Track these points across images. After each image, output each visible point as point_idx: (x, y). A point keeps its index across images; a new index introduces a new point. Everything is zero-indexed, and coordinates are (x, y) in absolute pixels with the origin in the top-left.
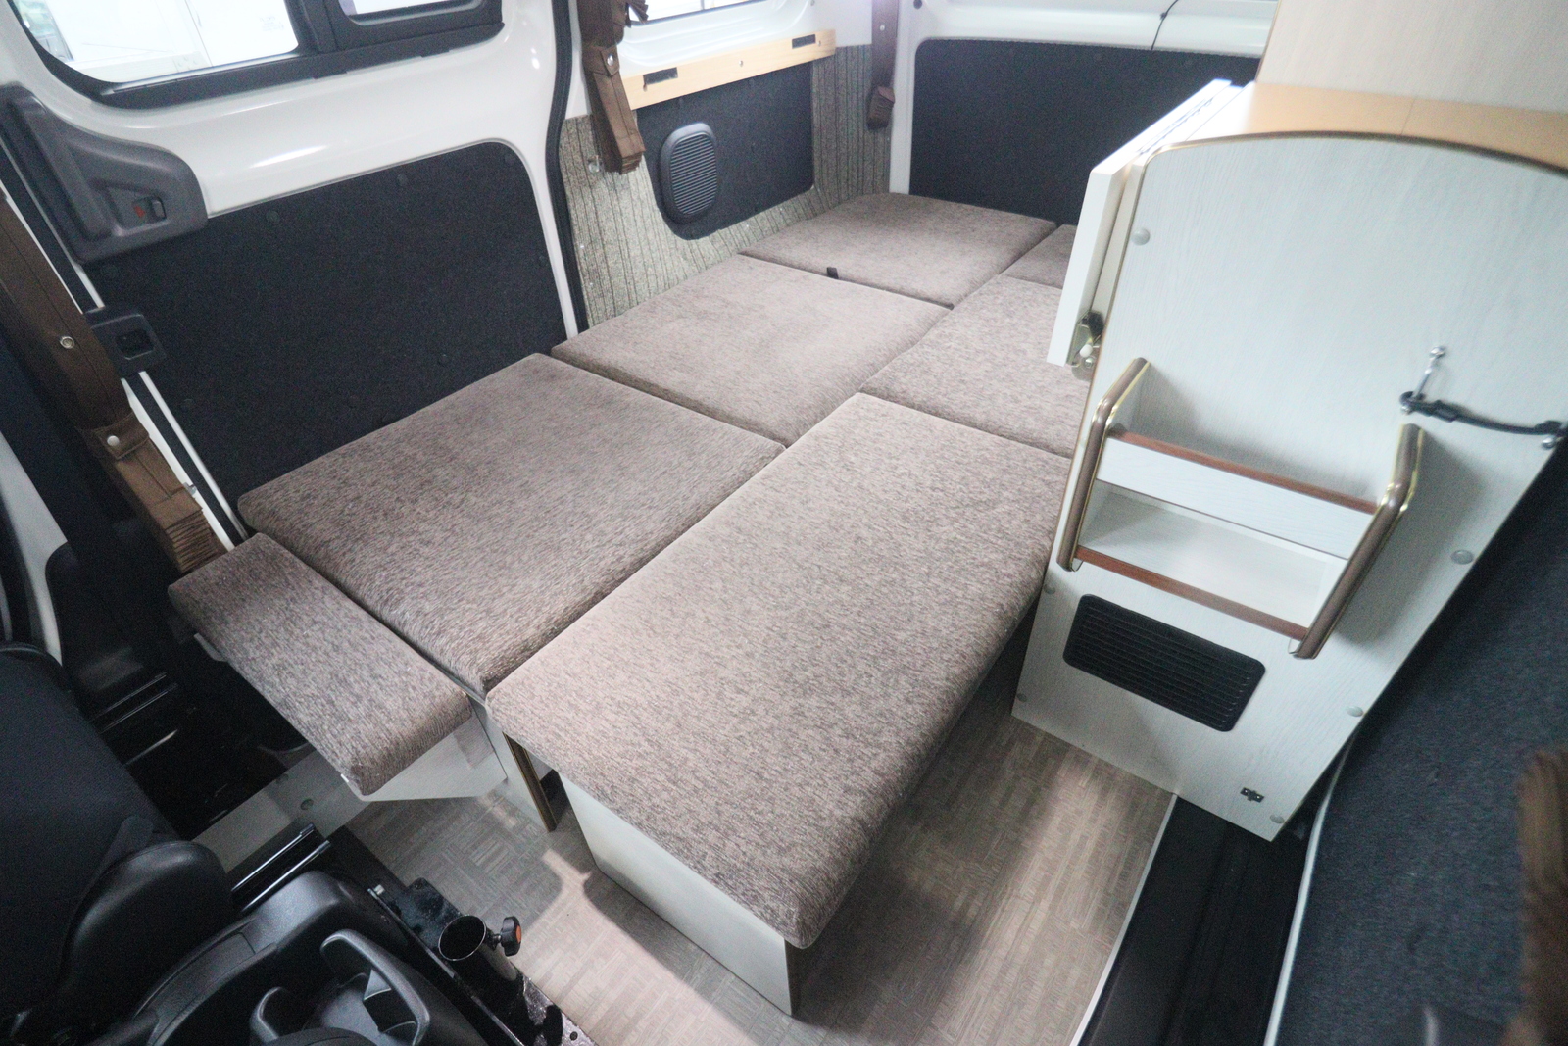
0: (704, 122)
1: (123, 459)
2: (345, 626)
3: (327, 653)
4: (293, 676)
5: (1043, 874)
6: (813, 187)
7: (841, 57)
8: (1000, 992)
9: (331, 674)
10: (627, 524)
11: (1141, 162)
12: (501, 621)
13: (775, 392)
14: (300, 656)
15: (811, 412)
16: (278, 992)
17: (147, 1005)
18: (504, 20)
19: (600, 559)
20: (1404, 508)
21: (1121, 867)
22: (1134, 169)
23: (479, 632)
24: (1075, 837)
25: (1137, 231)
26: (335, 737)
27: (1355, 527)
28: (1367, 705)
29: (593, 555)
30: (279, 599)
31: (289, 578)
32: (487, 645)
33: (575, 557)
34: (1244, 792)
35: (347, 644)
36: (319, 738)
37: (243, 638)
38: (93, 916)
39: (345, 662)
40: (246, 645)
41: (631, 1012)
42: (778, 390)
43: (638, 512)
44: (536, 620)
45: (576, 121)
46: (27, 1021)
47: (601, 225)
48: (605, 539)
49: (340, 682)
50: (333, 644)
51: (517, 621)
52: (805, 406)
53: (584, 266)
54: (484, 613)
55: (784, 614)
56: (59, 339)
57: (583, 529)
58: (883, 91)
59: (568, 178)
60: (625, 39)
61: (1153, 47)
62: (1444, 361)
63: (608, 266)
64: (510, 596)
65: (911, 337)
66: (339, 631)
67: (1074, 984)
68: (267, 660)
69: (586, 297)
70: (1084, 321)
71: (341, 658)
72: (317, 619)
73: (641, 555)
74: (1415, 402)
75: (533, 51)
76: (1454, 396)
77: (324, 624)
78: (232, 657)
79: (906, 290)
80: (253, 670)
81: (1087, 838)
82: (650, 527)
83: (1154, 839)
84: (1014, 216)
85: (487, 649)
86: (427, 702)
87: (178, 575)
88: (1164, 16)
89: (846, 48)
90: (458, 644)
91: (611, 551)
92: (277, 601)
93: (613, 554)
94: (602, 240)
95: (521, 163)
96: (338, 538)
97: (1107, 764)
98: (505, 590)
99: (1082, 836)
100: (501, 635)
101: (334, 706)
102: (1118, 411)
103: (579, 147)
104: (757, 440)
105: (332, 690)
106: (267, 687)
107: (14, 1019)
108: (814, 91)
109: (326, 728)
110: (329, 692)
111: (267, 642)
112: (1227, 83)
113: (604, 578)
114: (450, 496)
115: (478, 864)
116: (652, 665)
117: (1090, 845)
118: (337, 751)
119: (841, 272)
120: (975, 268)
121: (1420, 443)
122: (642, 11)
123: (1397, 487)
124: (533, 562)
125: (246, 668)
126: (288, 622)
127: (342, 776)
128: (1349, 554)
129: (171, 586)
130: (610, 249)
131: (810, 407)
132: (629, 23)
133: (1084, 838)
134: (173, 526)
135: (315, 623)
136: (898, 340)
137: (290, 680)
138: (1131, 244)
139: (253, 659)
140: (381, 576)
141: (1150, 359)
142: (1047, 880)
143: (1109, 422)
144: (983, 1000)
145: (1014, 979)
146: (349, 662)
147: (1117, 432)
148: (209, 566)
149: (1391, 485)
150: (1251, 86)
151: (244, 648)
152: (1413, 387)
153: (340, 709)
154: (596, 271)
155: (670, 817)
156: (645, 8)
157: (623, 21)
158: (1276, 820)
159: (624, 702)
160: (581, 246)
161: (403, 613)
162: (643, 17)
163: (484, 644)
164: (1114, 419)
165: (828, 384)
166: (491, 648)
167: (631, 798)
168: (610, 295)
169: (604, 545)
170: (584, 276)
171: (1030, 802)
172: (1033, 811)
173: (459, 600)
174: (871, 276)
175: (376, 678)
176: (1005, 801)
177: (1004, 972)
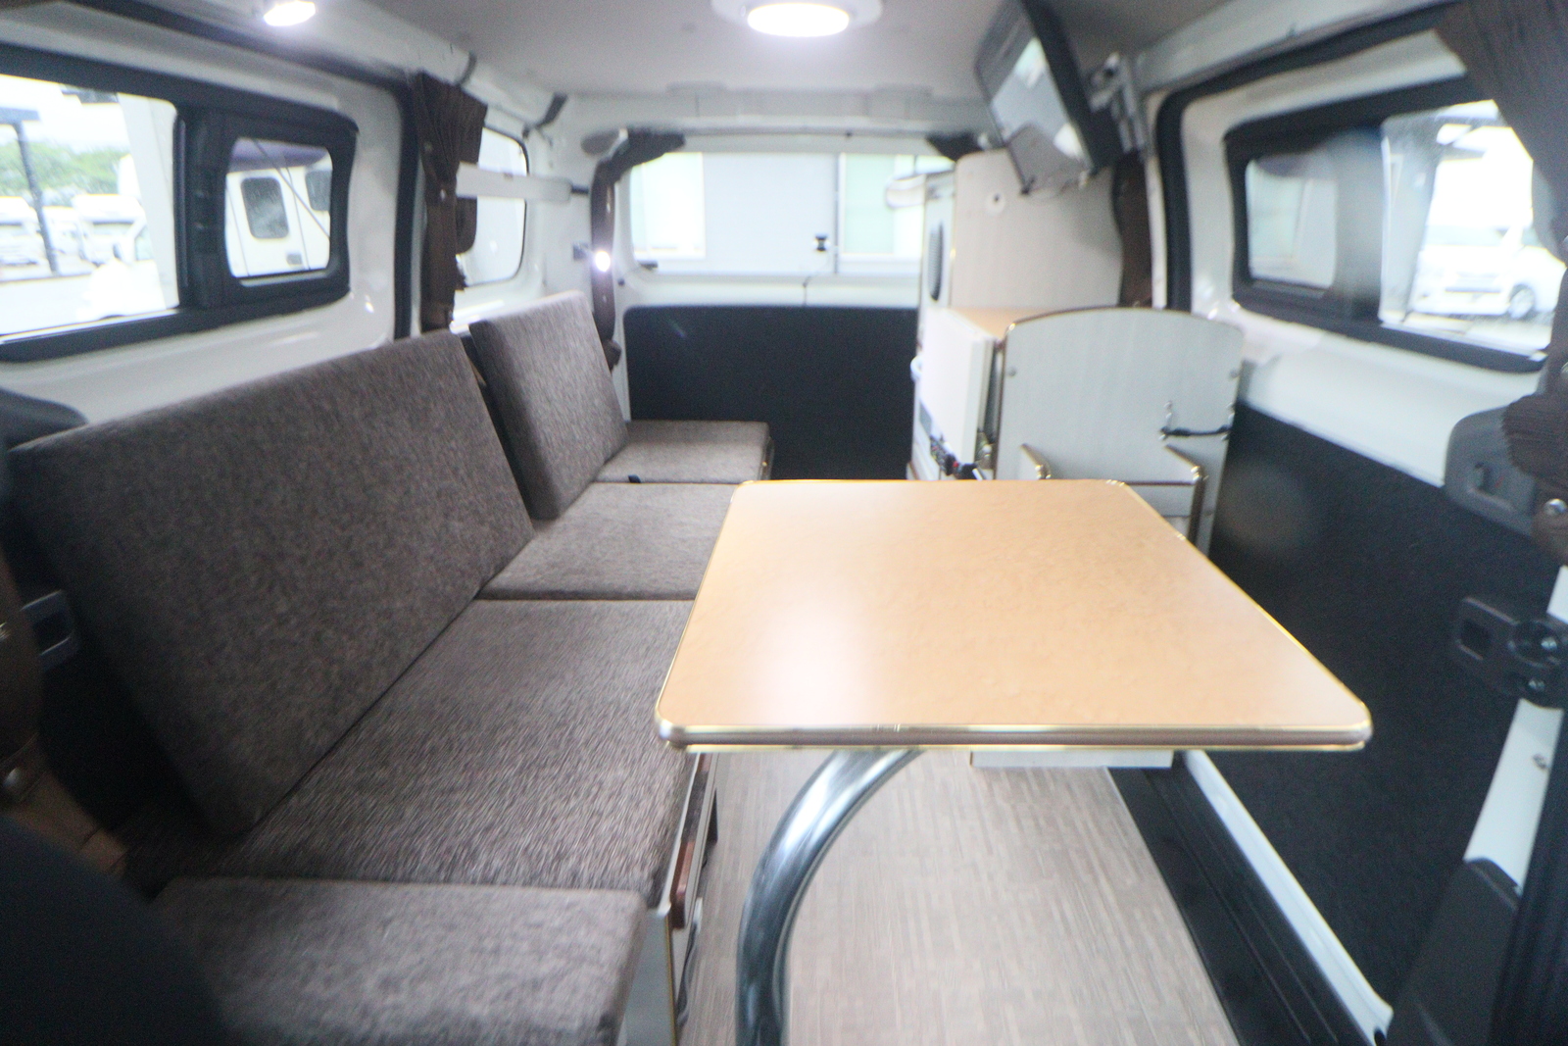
18: (351, 285)
25: (1008, 370)
62: (1173, 407)
68: (360, 987)
72: (388, 915)
74: (1168, 432)
77: (402, 915)
88: (805, 286)
119: (641, 478)
128: (1188, 512)
135: (389, 919)
137: (421, 986)
138: (1007, 378)
152: (1163, 425)
171: (1035, 818)
172: (1042, 822)
173: (554, 820)
174: (670, 477)
175: (539, 926)
176: (1021, 828)
177: (1122, 942)
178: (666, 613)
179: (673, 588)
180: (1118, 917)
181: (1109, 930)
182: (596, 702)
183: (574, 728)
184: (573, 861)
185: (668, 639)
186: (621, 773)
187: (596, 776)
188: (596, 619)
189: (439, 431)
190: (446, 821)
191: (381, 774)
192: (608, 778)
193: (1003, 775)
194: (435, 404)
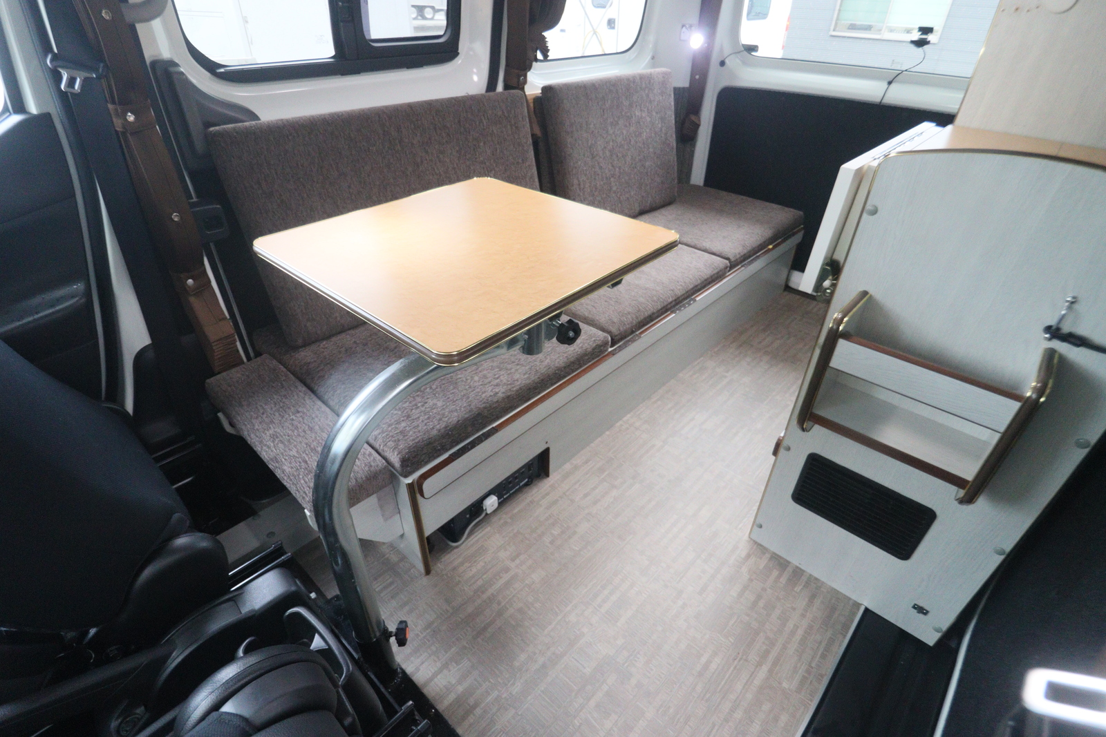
1: (195, 294)
2: (317, 417)
3: (304, 431)
4: (282, 442)
5: (765, 647)
8: (729, 724)
9: (306, 444)
10: (502, 373)
11: (875, 164)
12: (415, 424)
13: (606, 301)
14: (287, 431)
15: (629, 317)
16: (254, 640)
17: (170, 637)
18: (459, 51)
19: (483, 393)
20: (1042, 400)
21: (821, 650)
22: (870, 167)
23: (401, 429)
24: (790, 625)
25: (868, 207)
26: (306, 482)
27: (1007, 410)
28: (1008, 546)
29: (479, 390)
30: (276, 394)
31: (284, 383)
32: (406, 438)
33: (466, 389)
34: (915, 607)
35: (318, 427)
36: (295, 483)
37: (251, 416)
38: (148, 572)
39: (316, 437)
40: (254, 421)
41: (471, 701)
42: (608, 300)
43: (509, 367)
44: (438, 426)
46: (96, 634)
48: (487, 381)
49: (312, 450)
50: (309, 426)
51: (426, 424)
52: (626, 312)
54: (405, 418)
56: (172, 214)
57: (473, 373)
58: (693, 118)
60: (532, 70)
61: (881, 102)
62: (1076, 306)
64: (423, 409)
65: (700, 276)
66: (313, 418)
67: (783, 725)
68: (266, 432)
70: (827, 264)
71: (313, 436)
72: (300, 410)
73: (509, 394)
74: (1054, 332)
75: (475, 70)
76: (1082, 330)
77: (304, 413)
78: (243, 427)
79: (698, 246)
80: (257, 436)
81: (798, 627)
82: (517, 376)
83: (847, 633)
84: (775, 206)
85: (406, 440)
86: (367, 469)
87: (214, 374)
88: (890, 83)
90: (387, 435)
91: (490, 388)
92: (275, 396)
93: (491, 391)
96: (315, 361)
97: (816, 579)
98: (419, 405)
99: (795, 625)
100: (415, 432)
101: (307, 464)
102: (848, 322)
104: (591, 330)
105: (306, 454)
106: (264, 448)
107: (87, 632)
109: (301, 477)
110: (304, 455)
111: (266, 420)
112: (933, 124)
113: (484, 405)
114: (388, 344)
115: (377, 590)
117: (800, 632)
118: (307, 492)
120: (747, 237)
121: (1056, 360)
122: (545, 52)
123: (1039, 385)
124: (438, 390)
125: (252, 435)
127: (306, 510)
128: (1002, 429)
129: (208, 381)
131: (629, 313)
132: (536, 60)
133: (796, 627)
134: (217, 341)
135: (298, 412)
136: (691, 277)
137: (280, 445)
138: (865, 215)
139: (258, 430)
140: (340, 388)
141: (872, 291)
142: (767, 652)
143: (841, 328)
144: (716, 727)
145: (740, 716)
146: (318, 438)
147: (846, 336)
148: (234, 370)
149: (1034, 384)
150: (949, 127)
151: (252, 423)
152: (1052, 322)
153: (310, 466)
156: (548, 51)
157: (533, 58)
158: (937, 630)
162: (545, 56)
163: (404, 436)
164: (844, 327)
165: (642, 300)
166: (408, 440)
169: (486, 385)
171: (759, 597)
172: (761, 604)
176: (741, 594)
177: (733, 710)
180: (749, 696)
181: (732, 697)
189: (482, 162)
193: (768, 556)
194: (484, 143)
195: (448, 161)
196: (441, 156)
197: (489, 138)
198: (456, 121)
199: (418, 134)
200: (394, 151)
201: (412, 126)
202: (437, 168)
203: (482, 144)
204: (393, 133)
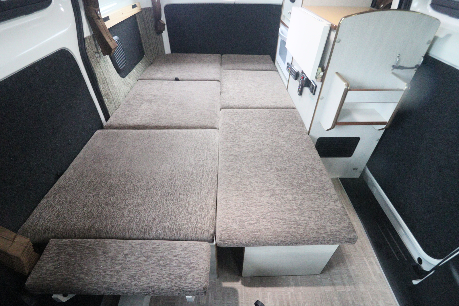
0: (116, 36)
2: (141, 248)
3: (146, 261)
4: (141, 277)
6: (145, 56)
7: (144, 11)
9: (157, 266)
13: (200, 116)
14: (135, 268)
15: (216, 118)
25: (337, 40)
28: (380, 137)
30: (98, 256)
31: (92, 247)
32: (203, 223)
34: (354, 169)
35: (150, 253)
39: (157, 259)
45: (89, 37)
47: (105, 77)
49: (164, 266)
50: (144, 257)
52: (213, 117)
53: (104, 93)
55: (272, 171)
59: (92, 60)
61: (235, 3)
62: (400, 57)
63: (110, 92)
64: (191, 206)
66: (140, 251)
69: (106, 105)
71: (154, 259)
72: (125, 253)
77: (131, 253)
79: (203, 79)
86: (204, 252)
89: (145, 8)
90: (192, 229)
91: (207, 177)
92: (97, 258)
93: (209, 178)
94: (106, 82)
95: (73, 57)
98: (187, 205)
100: (204, 218)
101: (172, 274)
103: (91, 47)
104: (210, 131)
105: (165, 270)
108: (138, 23)
110: (164, 272)
111: (113, 273)
114: (126, 187)
116: (257, 201)
119: (179, 79)
120: (215, 69)
124: (185, 192)
126: (114, 261)
130: (110, 85)
135: (126, 255)
137: (142, 279)
138: (336, 43)
143: (349, 88)
146: (159, 258)
153: (176, 274)
154: (107, 94)
155: (307, 234)
158: (360, 172)
159: (263, 214)
160: (101, 86)
161: (156, 232)
163: (201, 224)
165: (212, 109)
166: (205, 224)
167: (292, 236)
168: (113, 102)
170: (104, 97)
173: (175, 216)
174: (189, 78)
175: (176, 256)
178: (198, 135)
179: (199, 125)
182: (181, 171)
183: (176, 180)
184: (185, 231)
185: (201, 145)
186: (195, 198)
187: (187, 200)
188: (175, 137)
190: (139, 217)
191: (113, 199)
192: (191, 200)
194: (242, 125)
195: (248, 139)
196: (246, 142)
197: (240, 123)
198: (230, 133)
199: (234, 148)
200: (241, 159)
201: (230, 150)
202: (251, 144)
203: (242, 126)
204: (232, 158)
